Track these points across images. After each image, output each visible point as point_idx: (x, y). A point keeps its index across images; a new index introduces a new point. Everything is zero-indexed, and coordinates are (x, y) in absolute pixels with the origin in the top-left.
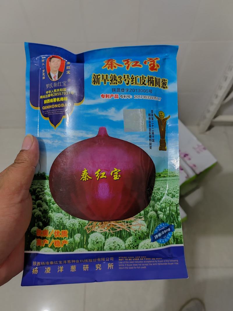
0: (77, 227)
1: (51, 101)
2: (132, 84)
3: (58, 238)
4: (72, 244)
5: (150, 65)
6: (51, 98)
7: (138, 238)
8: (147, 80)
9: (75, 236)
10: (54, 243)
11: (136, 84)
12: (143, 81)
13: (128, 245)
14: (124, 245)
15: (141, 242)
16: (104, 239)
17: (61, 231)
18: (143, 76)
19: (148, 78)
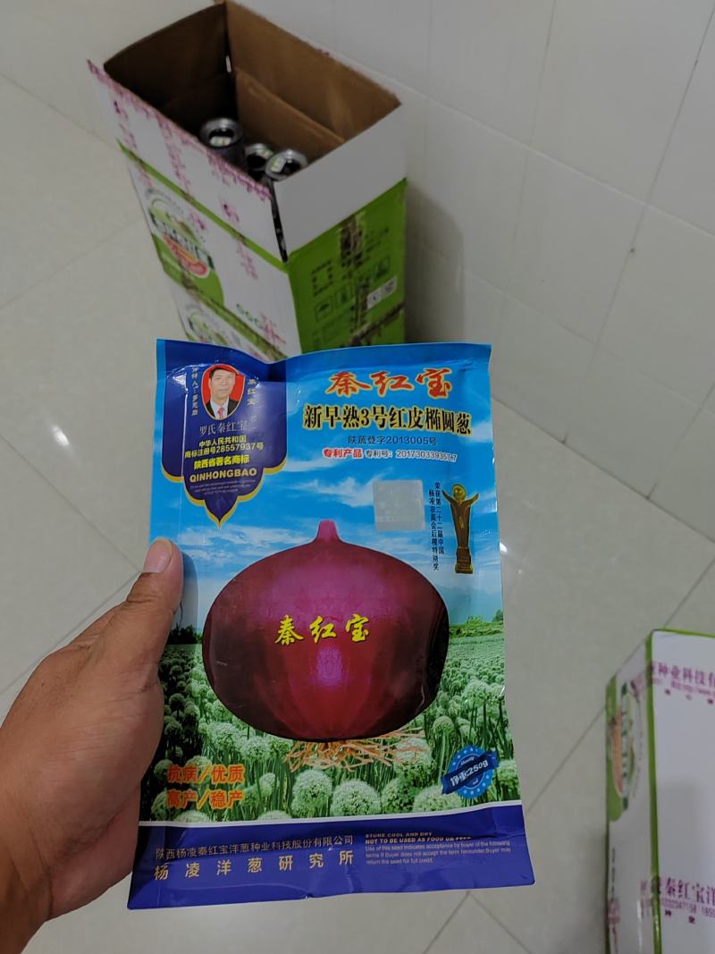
0: (267, 756)
1: (212, 463)
2: (392, 425)
3: (221, 786)
4: (254, 799)
5: (431, 384)
6: (209, 456)
7: (412, 783)
8: (423, 416)
9: (261, 779)
10: (211, 799)
11: (400, 425)
12: (416, 419)
13: (389, 800)
14: (377, 802)
15: (418, 794)
16: (330, 786)
17: (227, 767)
18: (415, 409)
19: (428, 413)
